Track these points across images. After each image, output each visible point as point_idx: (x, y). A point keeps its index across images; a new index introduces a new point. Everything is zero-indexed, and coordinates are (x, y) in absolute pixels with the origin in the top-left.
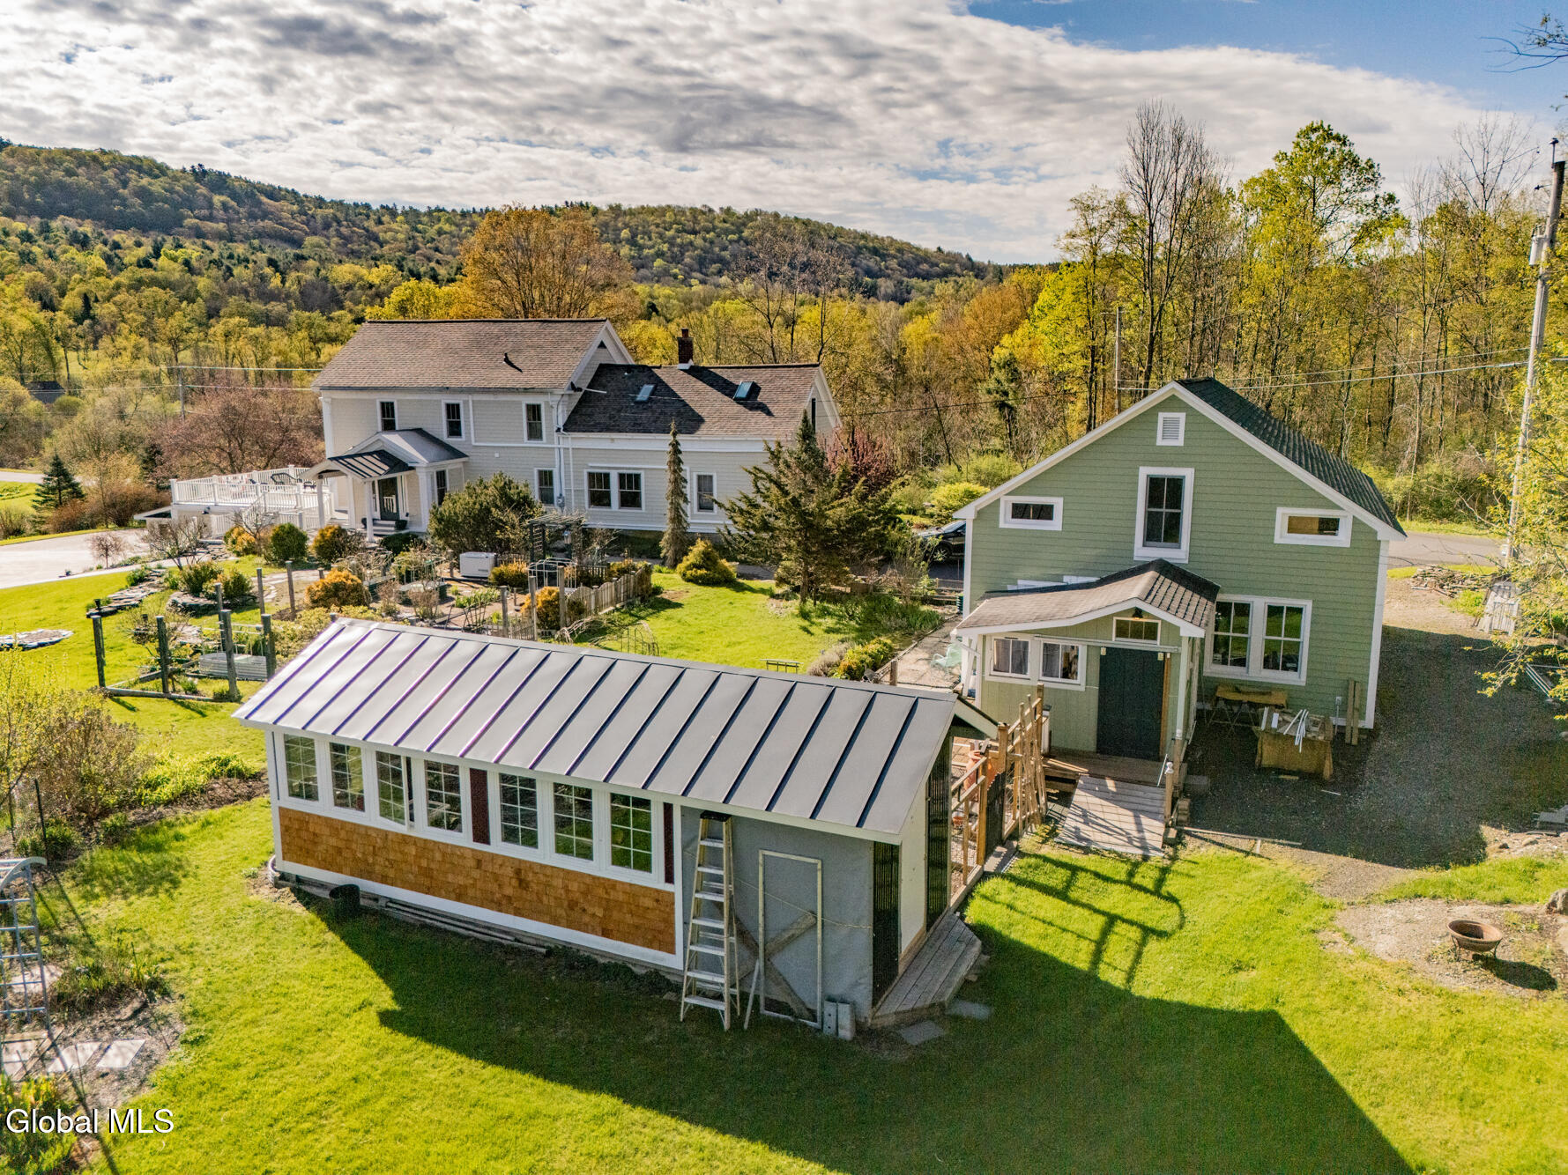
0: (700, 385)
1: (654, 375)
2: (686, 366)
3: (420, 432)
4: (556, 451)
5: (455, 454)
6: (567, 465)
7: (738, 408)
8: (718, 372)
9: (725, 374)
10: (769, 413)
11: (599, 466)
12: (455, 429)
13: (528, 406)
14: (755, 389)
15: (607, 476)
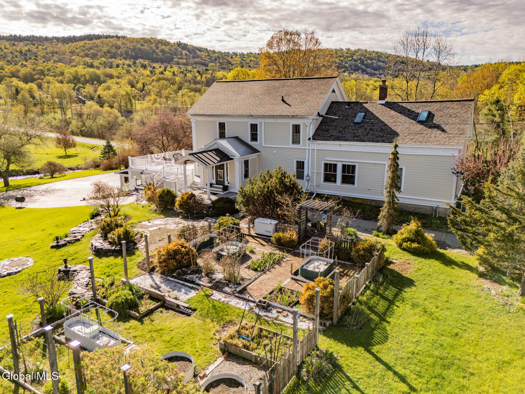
0: (393, 112)
1: (364, 107)
2: (383, 102)
3: (237, 138)
4: (307, 151)
5: (254, 151)
6: (313, 158)
7: (420, 127)
8: (404, 105)
9: (409, 106)
10: (443, 130)
11: (331, 160)
12: (254, 138)
13: (293, 125)
14: (430, 115)
15: (335, 165)
